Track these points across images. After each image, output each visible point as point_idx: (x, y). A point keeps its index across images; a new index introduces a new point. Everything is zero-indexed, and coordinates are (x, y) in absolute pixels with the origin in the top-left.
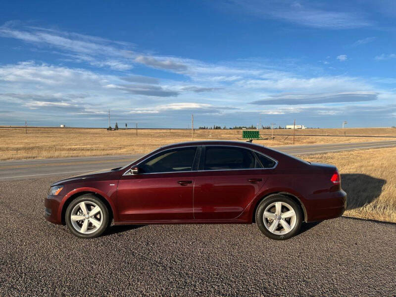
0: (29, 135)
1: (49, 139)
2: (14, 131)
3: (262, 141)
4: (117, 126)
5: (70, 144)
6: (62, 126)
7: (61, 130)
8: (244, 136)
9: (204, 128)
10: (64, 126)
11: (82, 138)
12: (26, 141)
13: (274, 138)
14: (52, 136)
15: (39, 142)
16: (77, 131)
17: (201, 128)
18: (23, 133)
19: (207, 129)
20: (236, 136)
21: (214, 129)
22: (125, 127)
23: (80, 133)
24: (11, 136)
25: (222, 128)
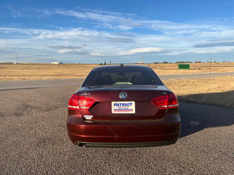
0: (60, 68)
1: (69, 70)
2: (53, 66)
3: (191, 70)
4: (105, 63)
5: (79, 73)
6: (77, 63)
7: (76, 65)
8: (179, 68)
9: (157, 63)
10: (78, 63)
11: (86, 70)
12: (58, 71)
13: (199, 69)
14: (71, 68)
15: (64, 72)
16: (84, 65)
17: (155, 63)
18: (57, 67)
19: (159, 63)
20: (175, 67)
21: (164, 63)
22: (110, 63)
23: (86, 67)
24: (51, 69)
25: (169, 63)
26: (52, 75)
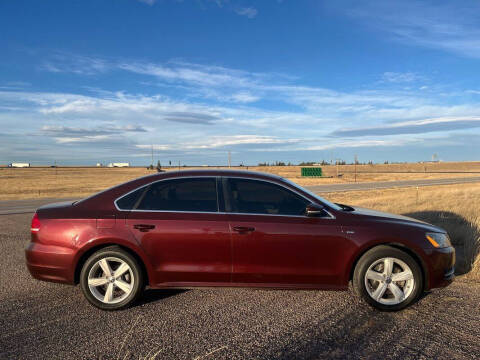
26: (40, 192)
